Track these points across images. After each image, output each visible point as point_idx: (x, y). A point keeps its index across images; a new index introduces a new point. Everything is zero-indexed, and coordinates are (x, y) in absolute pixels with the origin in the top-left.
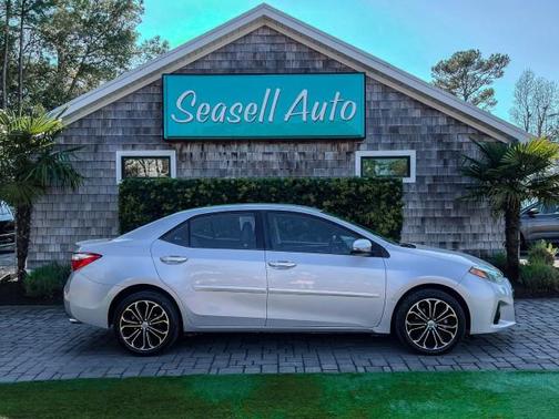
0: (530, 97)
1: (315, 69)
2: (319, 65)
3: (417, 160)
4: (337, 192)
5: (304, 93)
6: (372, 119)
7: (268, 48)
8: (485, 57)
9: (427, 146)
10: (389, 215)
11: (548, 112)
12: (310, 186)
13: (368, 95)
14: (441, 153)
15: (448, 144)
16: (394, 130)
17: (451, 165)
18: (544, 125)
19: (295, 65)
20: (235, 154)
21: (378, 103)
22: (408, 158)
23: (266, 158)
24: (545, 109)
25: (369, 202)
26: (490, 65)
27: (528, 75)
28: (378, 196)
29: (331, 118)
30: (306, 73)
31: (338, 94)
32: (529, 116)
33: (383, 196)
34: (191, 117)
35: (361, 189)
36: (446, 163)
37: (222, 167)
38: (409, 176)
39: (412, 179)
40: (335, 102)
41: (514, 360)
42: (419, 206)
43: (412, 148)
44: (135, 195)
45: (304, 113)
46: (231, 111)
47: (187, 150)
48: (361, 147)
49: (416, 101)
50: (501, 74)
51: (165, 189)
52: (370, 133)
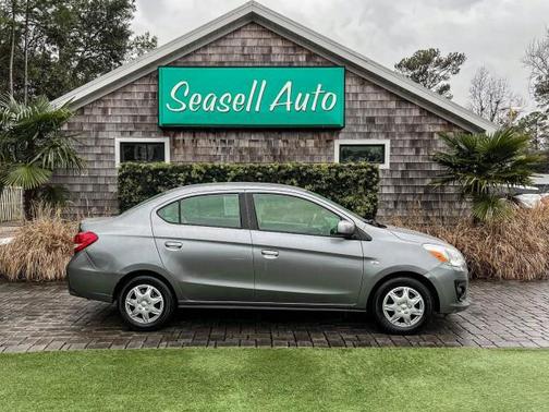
0: (483, 92)
1: (298, 62)
2: (302, 59)
3: (392, 148)
4: (319, 177)
5: (289, 84)
6: (351, 110)
7: (255, 43)
8: (444, 55)
9: (401, 135)
10: (366, 199)
11: (500, 107)
12: (293, 171)
13: (347, 88)
14: (413, 142)
15: (420, 134)
16: (371, 120)
17: (422, 153)
18: (496, 117)
19: (280, 59)
20: (224, 141)
21: (356, 94)
22: (383, 146)
23: (253, 145)
24: (497, 103)
25: (347, 187)
26: (448, 63)
27: (482, 72)
28: (356, 182)
29: (313, 109)
30: (290, 67)
31: (320, 86)
32: (482, 109)
33: (360, 181)
34: (184, 106)
35: (340, 174)
36: (418, 151)
37: (212, 153)
38: (383, 162)
39: (386, 166)
40: (317, 93)
41: (494, 338)
42: (392, 191)
43: (387, 137)
44: (133, 178)
45: (288, 103)
46: (221, 101)
47: (180, 137)
48: (340, 135)
49: (391, 93)
50: (458, 71)
51: (161, 173)
52: (349, 122)
